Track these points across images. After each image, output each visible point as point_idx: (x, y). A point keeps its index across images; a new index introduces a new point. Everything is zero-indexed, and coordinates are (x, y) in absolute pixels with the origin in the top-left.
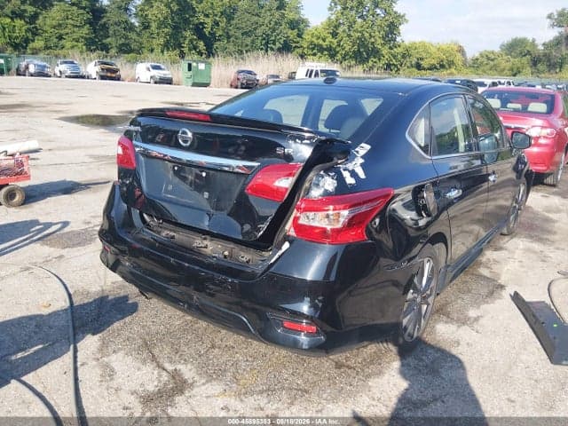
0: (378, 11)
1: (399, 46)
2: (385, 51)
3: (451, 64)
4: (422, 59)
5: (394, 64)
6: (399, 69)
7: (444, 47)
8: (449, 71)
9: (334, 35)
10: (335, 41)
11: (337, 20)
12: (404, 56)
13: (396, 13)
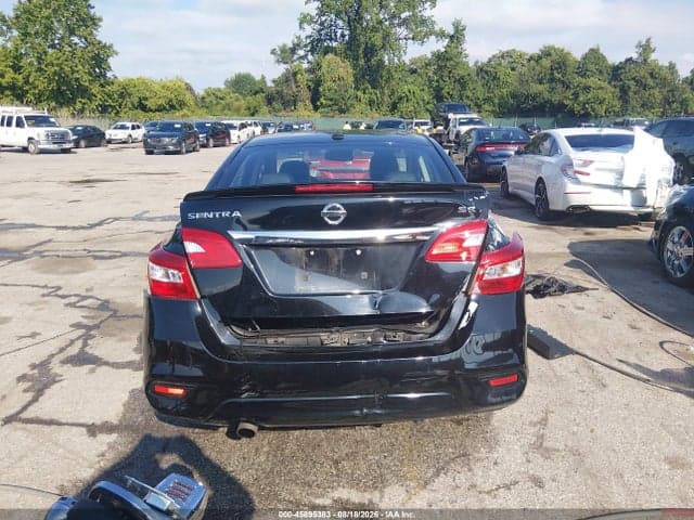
0: (76, 39)
1: (113, 83)
2: (95, 89)
3: (182, 104)
4: (146, 99)
5: (110, 106)
6: (118, 112)
7: (168, 84)
8: (182, 113)
9: (17, 69)
10: (20, 77)
11: (17, 50)
12: (122, 95)
13: (100, 43)
